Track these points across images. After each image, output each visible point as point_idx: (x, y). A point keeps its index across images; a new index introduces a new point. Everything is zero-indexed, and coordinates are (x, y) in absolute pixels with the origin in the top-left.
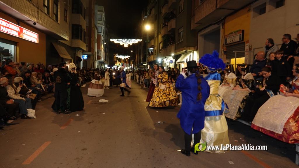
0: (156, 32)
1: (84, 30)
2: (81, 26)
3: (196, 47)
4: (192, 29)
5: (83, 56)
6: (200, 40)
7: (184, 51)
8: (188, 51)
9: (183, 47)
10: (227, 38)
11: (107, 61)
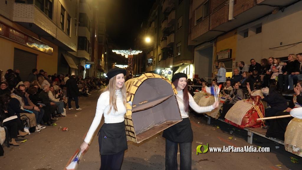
0: (155, 45)
1: (89, 41)
2: (86, 38)
3: (192, 61)
4: (189, 45)
5: (86, 66)
6: (197, 54)
7: (182, 64)
8: (185, 64)
9: (181, 60)
10: (218, 55)
11: (106, 70)
